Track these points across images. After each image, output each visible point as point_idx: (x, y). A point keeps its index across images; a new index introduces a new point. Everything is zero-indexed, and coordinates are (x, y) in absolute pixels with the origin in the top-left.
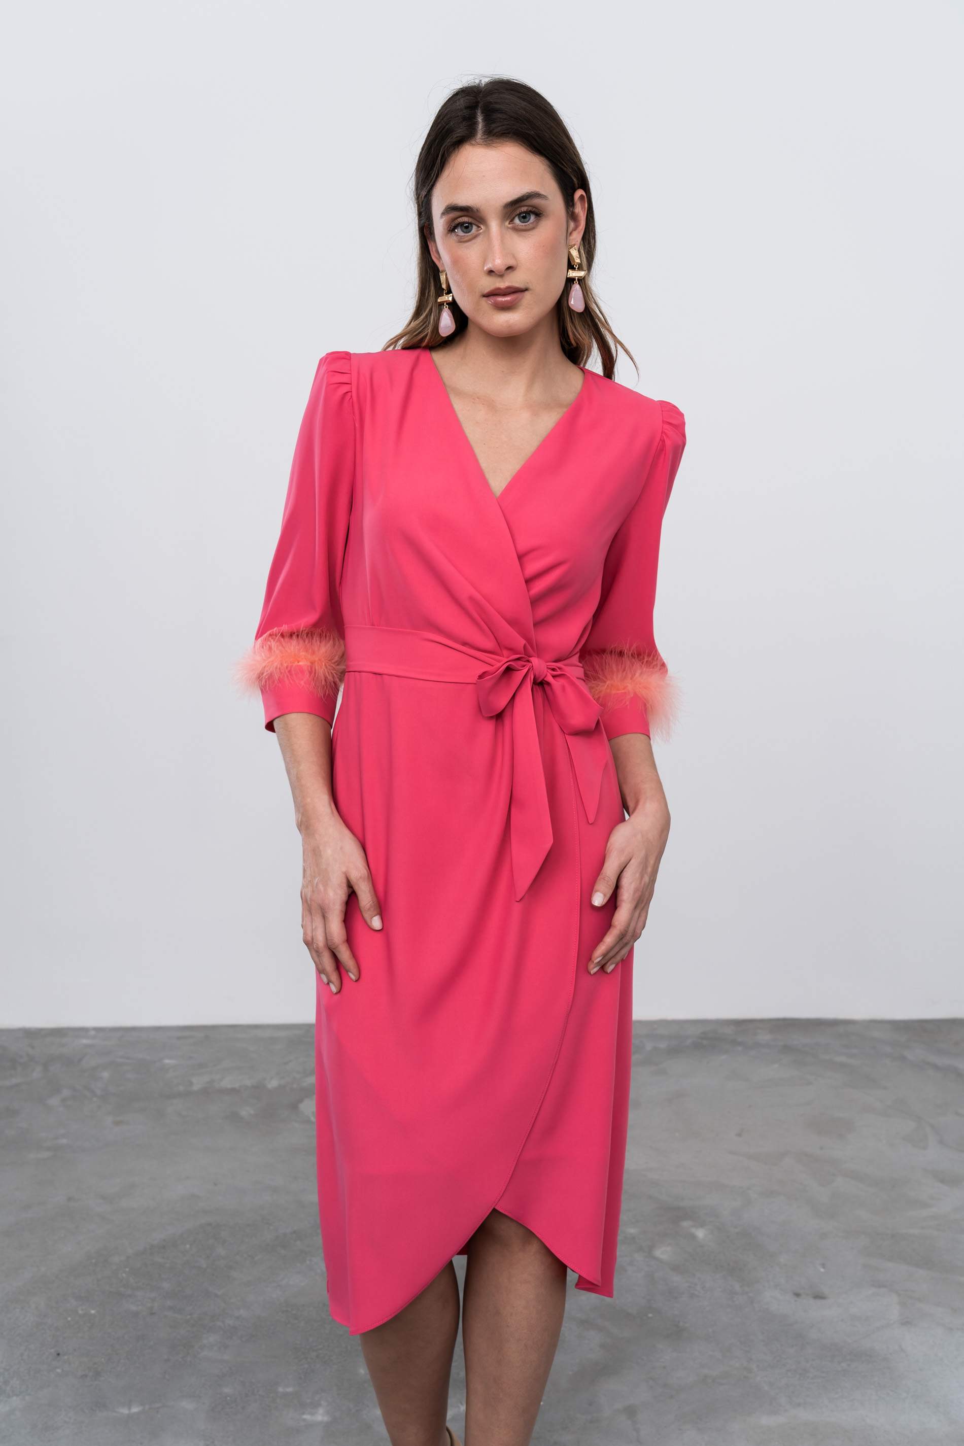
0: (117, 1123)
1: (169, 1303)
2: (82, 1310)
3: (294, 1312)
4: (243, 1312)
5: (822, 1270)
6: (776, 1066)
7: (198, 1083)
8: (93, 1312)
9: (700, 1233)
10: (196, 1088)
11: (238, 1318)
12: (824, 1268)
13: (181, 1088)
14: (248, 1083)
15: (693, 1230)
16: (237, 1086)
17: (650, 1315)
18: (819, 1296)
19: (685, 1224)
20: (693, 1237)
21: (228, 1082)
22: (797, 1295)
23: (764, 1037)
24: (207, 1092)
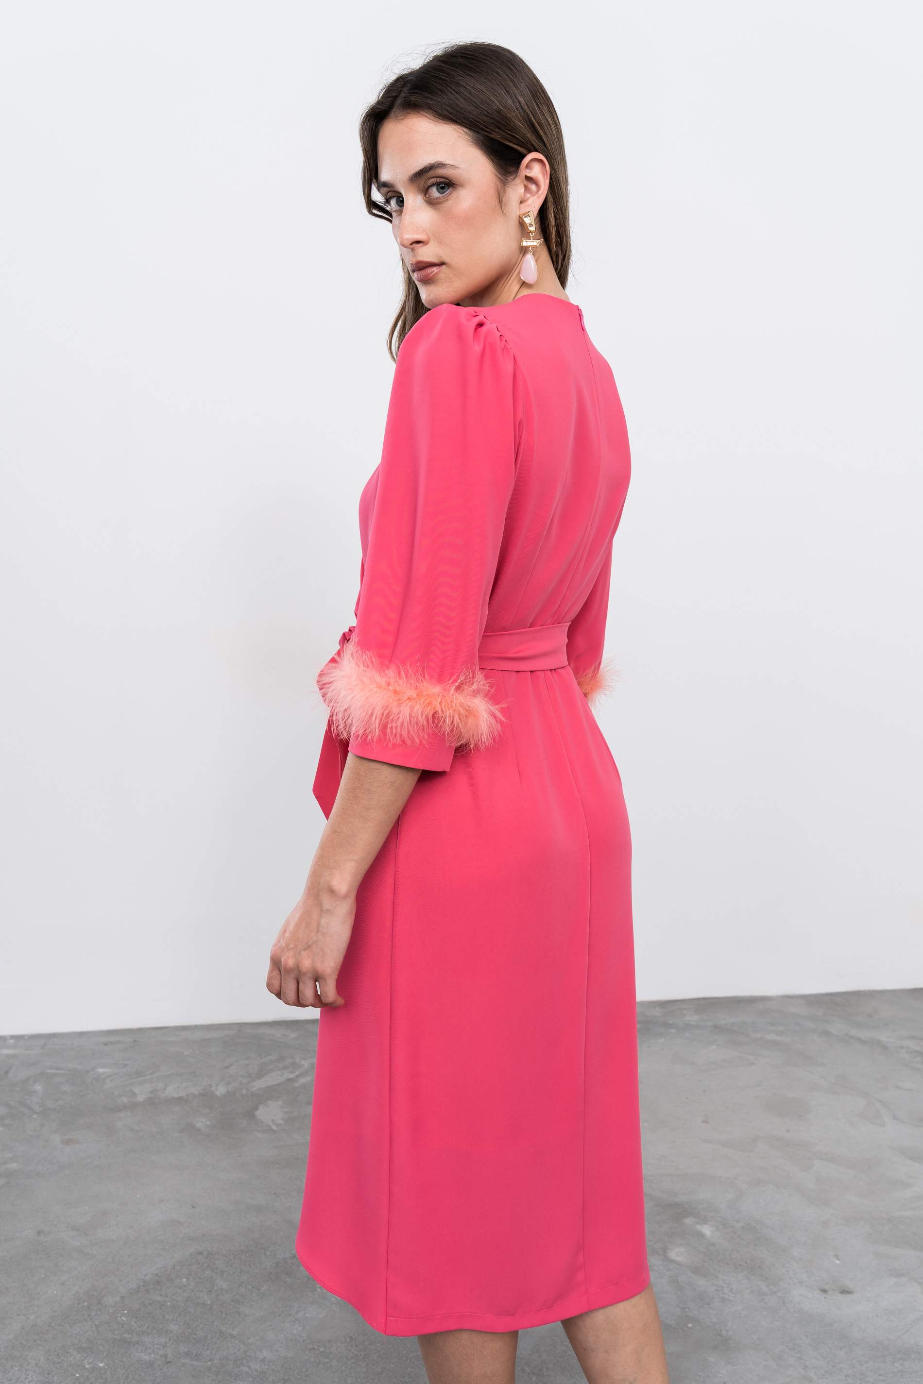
0: (68, 1142)
1: (183, 1348)
2: (89, 1364)
3: (321, 1349)
4: (266, 1353)
5: (838, 1262)
6: (714, 1047)
7: (142, 1093)
8: (101, 1365)
9: (707, 1230)
10: (140, 1098)
11: (263, 1361)
12: (838, 1259)
13: (125, 1100)
14: (194, 1090)
15: (698, 1227)
16: (183, 1094)
17: (690, 1325)
18: (845, 1291)
19: (689, 1221)
20: (701, 1235)
21: (172, 1091)
22: (824, 1291)
23: (692, 1018)
24: (153, 1102)
